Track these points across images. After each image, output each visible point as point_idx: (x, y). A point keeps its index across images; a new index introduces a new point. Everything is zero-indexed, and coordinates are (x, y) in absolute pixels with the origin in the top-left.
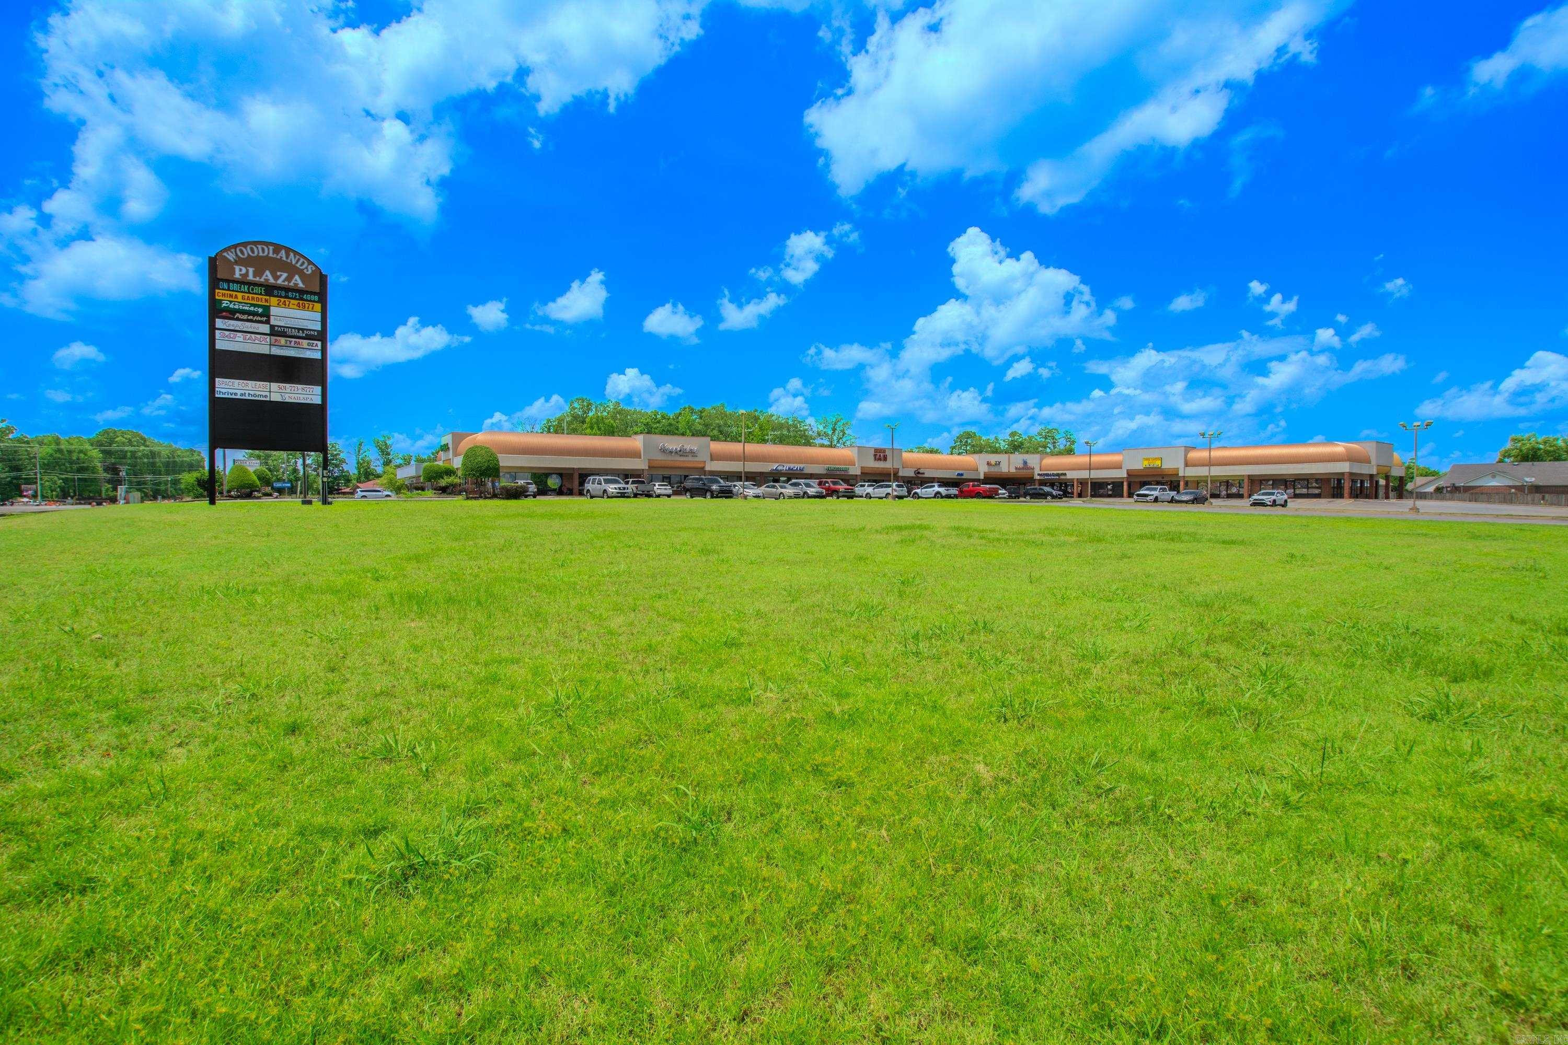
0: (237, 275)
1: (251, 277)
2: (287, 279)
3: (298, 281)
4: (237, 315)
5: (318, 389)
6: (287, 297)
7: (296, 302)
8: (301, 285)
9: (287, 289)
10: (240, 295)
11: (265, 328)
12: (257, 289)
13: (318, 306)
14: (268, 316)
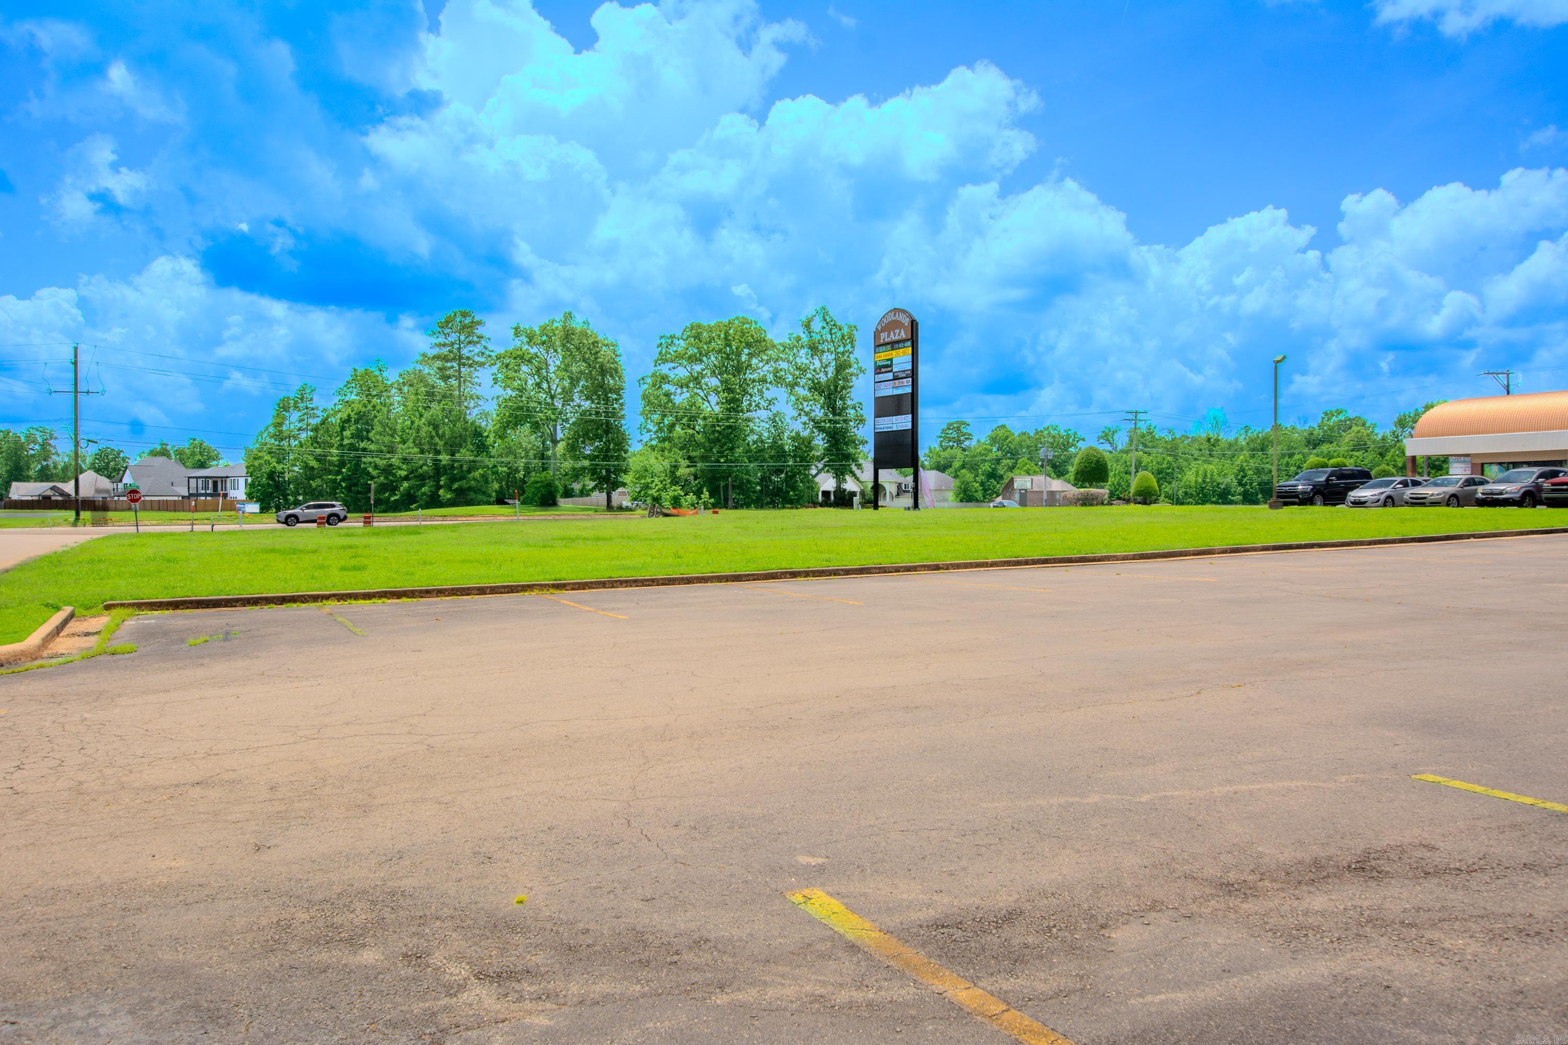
0: (882, 341)
1: (886, 340)
2: (899, 335)
3: (903, 335)
4: (883, 370)
5: (910, 416)
6: (899, 348)
7: (901, 350)
8: (904, 336)
9: (898, 342)
10: (882, 354)
11: (890, 376)
12: (889, 347)
13: (910, 349)
14: (891, 366)
